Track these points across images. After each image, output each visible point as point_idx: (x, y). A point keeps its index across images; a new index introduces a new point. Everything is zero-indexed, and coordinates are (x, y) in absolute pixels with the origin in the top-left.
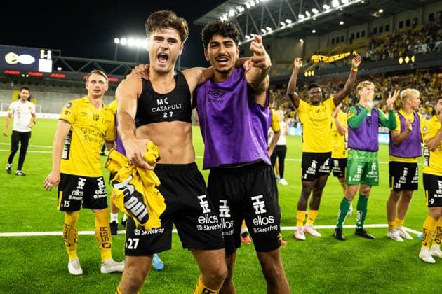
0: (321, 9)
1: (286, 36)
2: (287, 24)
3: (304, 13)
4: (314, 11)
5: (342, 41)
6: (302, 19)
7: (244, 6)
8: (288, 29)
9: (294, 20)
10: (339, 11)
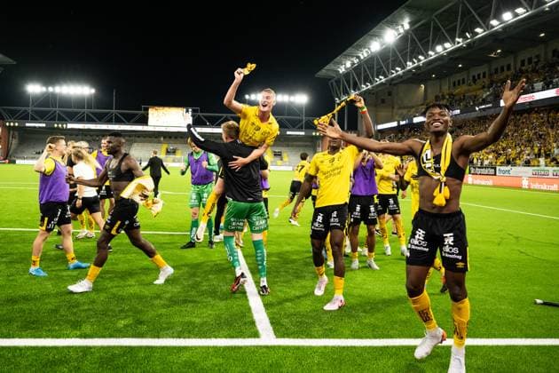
0: (426, 56)
1: (401, 82)
2: (397, 71)
3: (411, 61)
4: (421, 57)
5: (464, 83)
6: (410, 65)
7: (358, 57)
8: (399, 76)
9: (403, 68)
10: (442, 56)
